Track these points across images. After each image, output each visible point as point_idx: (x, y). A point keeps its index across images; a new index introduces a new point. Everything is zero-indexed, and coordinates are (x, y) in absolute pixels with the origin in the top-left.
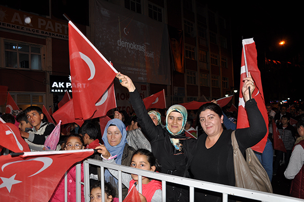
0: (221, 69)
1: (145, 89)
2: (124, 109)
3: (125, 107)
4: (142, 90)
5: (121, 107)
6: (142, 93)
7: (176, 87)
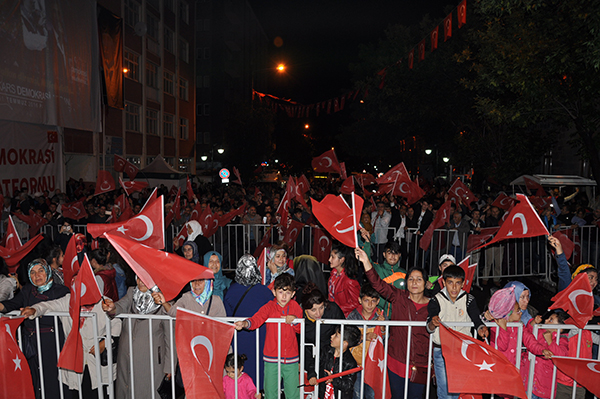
0: (177, 102)
1: (56, 141)
2: (16, 185)
3: (17, 181)
4: (50, 142)
5: (8, 181)
6: (50, 149)
7: (109, 137)
